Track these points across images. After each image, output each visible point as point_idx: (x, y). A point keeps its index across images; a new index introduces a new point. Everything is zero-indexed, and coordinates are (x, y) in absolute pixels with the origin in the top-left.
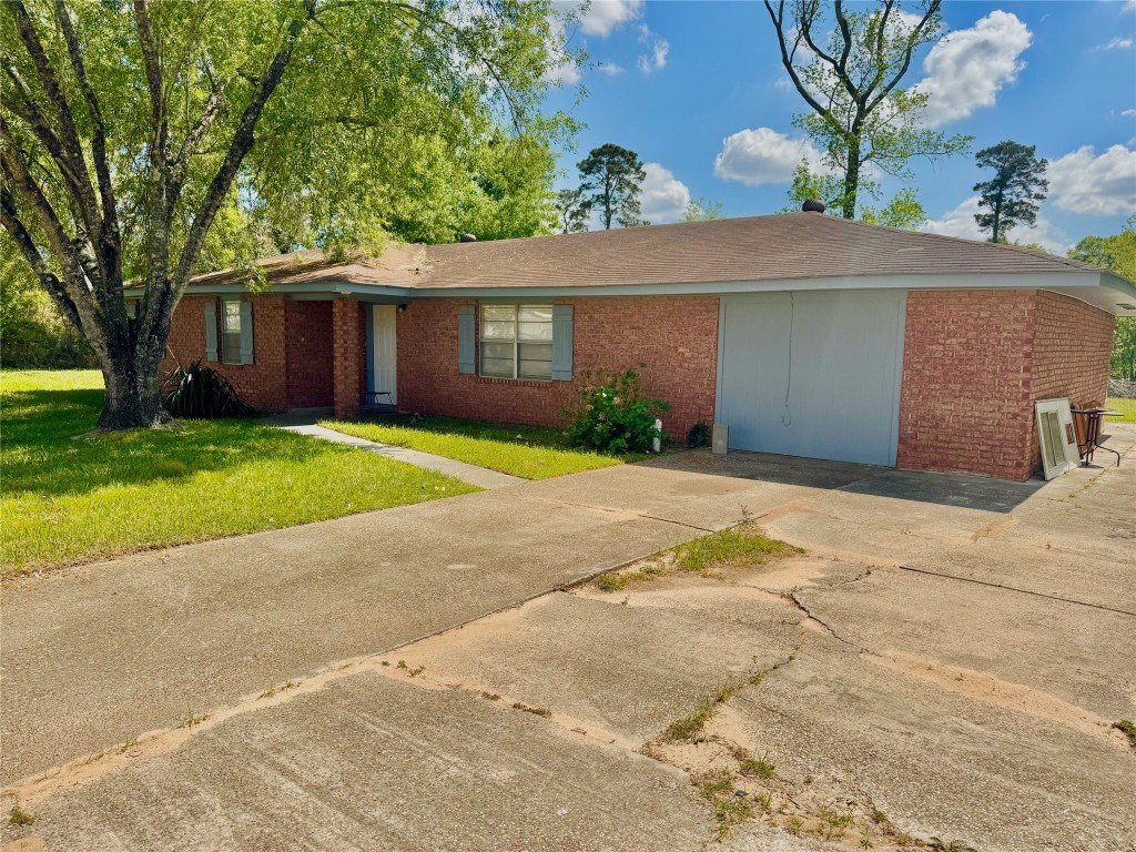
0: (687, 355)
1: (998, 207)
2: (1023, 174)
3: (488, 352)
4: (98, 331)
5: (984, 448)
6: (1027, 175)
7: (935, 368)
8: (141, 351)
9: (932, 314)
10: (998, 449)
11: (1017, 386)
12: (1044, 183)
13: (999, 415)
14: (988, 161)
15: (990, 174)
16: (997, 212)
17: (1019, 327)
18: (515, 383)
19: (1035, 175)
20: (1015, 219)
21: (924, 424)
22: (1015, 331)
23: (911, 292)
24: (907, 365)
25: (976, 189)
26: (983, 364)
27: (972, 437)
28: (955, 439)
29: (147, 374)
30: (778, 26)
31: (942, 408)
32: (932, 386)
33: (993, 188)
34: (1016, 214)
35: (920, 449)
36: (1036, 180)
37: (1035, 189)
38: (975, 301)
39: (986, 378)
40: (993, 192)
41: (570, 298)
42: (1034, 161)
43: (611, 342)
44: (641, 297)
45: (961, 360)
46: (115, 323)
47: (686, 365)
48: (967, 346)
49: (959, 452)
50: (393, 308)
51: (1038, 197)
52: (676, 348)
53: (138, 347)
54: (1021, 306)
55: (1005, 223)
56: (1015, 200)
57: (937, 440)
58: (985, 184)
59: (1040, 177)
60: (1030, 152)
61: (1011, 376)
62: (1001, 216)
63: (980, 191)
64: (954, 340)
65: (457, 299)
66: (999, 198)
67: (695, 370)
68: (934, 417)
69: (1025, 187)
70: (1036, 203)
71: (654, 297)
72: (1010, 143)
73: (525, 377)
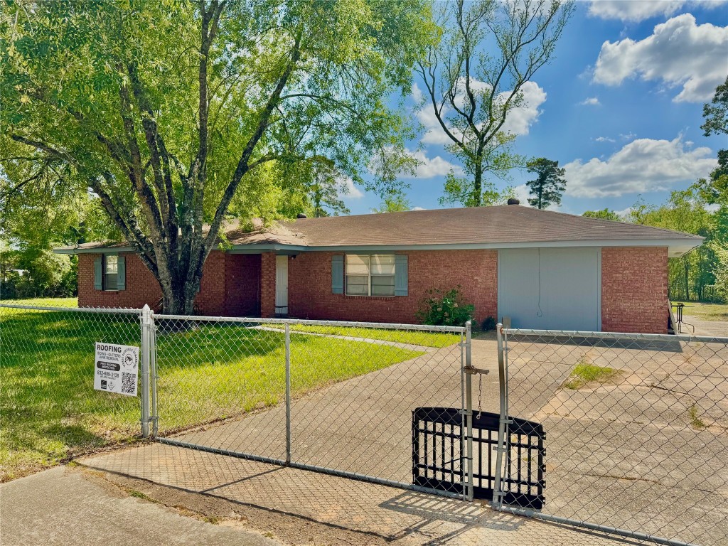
0: (480, 281)
1: (540, 194)
2: (552, 176)
3: (350, 281)
4: (167, 274)
5: (647, 324)
6: (555, 177)
7: (619, 285)
8: (188, 285)
9: (616, 258)
10: (654, 325)
11: (661, 293)
12: (564, 182)
13: (653, 308)
14: (533, 169)
15: (535, 176)
16: (540, 198)
17: (660, 264)
18: (371, 298)
19: (559, 177)
20: (549, 202)
21: (615, 313)
22: (658, 267)
23: (603, 249)
24: (603, 284)
25: (527, 184)
26: (643, 283)
27: (640, 319)
28: (632, 320)
29: (190, 298)
30: (432, 95)
31: (624, 305)
32: (618, 294)
33: (537, 184)
34: (550, 199)
35: (614, 326)
36: (560, 180)
37: (559, 185)
38: (637, 252)
39: (645, 290)
40: (538, 187)
41: (406, 251)
42: (558, 170)
43: (432, 274)
44: (450, 250)
45: (631, 281)
46: (175, 269)
47: (479, 286)
48: (634, 274)
49: (635, 327)
50: (286, 257)
51: (561, 189)
52: (473, 277)
53: (187, 283)
54: (660, 255)
55: (544, 203)
56: (549, 191)
57: (622, 321)
58: (532, 182)
59: (561, 178)
60: (556, 164)
61: (657, 288)
62: (542, 200)
63: (529, 186)
64: (628, 271)
65: (331, 252)
66: (540, 190)
67: (484, 289)
68: (620, 310)
69: (554, 184)
70: (560, 192)
71: (458, 250)
72: (545, 159)
73: (375, 295)
